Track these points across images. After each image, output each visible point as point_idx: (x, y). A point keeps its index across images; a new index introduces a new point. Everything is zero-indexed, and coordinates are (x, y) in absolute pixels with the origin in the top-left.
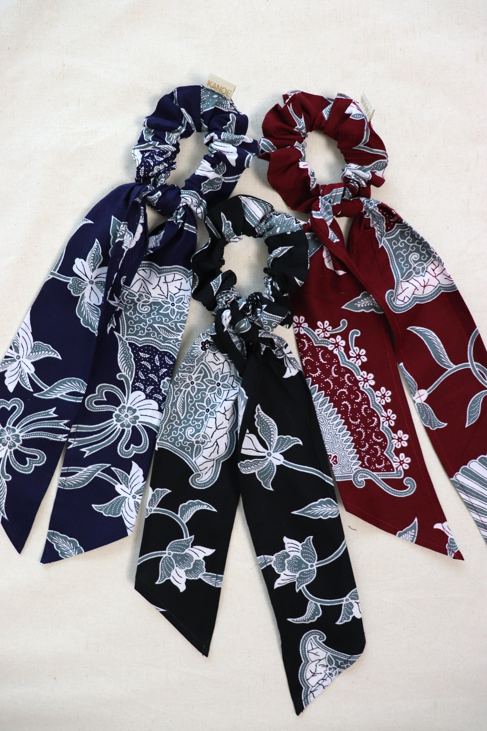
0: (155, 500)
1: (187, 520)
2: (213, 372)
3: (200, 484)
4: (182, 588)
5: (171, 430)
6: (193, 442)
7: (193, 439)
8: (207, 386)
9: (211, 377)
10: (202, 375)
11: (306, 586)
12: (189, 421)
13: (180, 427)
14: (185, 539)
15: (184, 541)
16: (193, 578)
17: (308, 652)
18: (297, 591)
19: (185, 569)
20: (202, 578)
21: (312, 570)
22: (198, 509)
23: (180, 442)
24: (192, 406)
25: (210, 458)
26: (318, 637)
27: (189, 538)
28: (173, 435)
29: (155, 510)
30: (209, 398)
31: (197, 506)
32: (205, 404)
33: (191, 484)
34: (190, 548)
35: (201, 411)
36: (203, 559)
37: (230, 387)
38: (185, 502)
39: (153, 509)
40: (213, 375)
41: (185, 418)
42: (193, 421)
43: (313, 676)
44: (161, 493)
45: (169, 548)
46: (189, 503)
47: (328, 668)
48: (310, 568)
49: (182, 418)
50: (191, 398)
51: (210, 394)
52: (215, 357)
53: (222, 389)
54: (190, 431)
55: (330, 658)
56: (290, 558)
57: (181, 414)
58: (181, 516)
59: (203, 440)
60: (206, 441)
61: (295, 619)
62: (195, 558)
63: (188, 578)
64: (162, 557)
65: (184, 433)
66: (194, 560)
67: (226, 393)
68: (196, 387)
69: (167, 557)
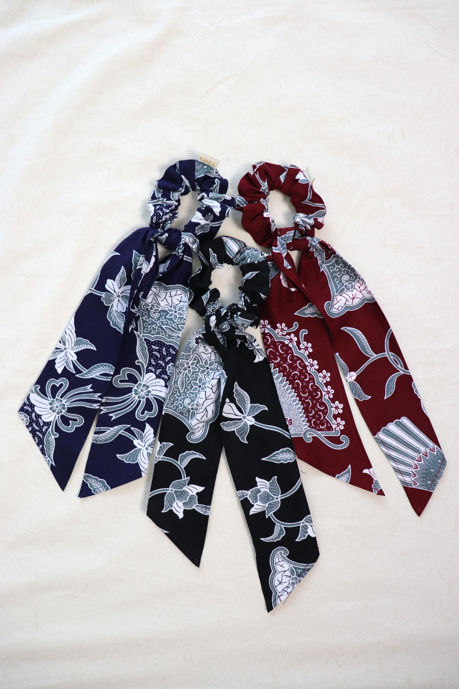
0: (162, 451)
1: (185, 466)
2: (204, 360)
3: (194, 439)
4: (181, 516)
5: (174, 401)
6: (189, 409)
7: (190, 407)
8: (199, 369)
9: (202, 363)
10: (196, 361)
11: (274, 513)
12: (186, 394)
13: (180, 398)
14: (183, 479)
15: (182, 481)
16: (189, 509)
17: (276, 564)
18: (267, 517)
19: (183, 502)
20: (195, 508)
21: (277, 501)
22: (193, 458)
23: (180, 409)
24: (189, 383)
25: (201, 420)
26: (283, 552)
27: (186, 478)
28: (175, 404)
29: (162, 458)
30: (200, 378)
31: (192, 455)
32: (198, 382)
33: (188, 439)
34: (186, 486)
35: (195, 387)
36: (196, 494)
37: (215, 370)
38: (183, 453)
39: (161, 457)
40: (204, 362)
41: (184, 392)
42: (190, 394)
43: (279, 584)
44: (166, 446)
45: (172, 486)
46: (186, 453)
47: (291, 578)
48: (276, 500)
49: (182, 392)
50: (188, 378)
51: (202, 375)
52: (205, 349)
53: (210, 371)
54: (187, 401)
55: (292, 569)
56: (261, 493)
57: (181, 389)
58: (180, 463)
59: (197, 407)
60: (199, 408)
61: (266, 539)
62: (191, 493)
63: (185, 508)
64: (166, 493)
65: (183, 402)
66: (190, 495)
67: (213, 374)
68: (192, 370)
69: (170, 492)
